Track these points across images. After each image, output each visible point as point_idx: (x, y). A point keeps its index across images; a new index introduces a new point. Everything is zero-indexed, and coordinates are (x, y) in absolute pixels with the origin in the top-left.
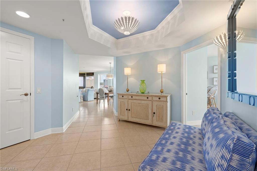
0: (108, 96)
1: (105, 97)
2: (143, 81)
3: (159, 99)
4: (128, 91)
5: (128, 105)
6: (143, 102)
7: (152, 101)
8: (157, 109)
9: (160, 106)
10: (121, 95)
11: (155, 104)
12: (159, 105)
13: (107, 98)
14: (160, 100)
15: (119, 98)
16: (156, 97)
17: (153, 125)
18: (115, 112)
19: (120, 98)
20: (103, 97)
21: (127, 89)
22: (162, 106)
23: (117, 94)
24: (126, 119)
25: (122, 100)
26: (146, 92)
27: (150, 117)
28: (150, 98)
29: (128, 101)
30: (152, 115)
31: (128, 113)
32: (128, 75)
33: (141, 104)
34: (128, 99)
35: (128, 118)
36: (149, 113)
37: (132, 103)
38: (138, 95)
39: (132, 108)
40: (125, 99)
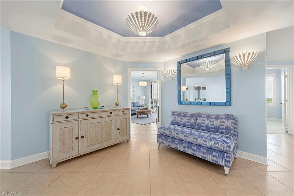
3: (123, 112)
4: (64, 108)
5: (80, 130)
6: (105, 119)
7: (116, 116)
8: (121, 123)
10: (61, 115)
11: (119, 118)
12: (123, 118)
15: (55, 122)
16: (120, 111)
17: (117, 143)
19: (58, 122)
23: (51, 115)
24: (74, 154)
25: (65, 125)
28: (114, 113)
29: (80, 123)
30: (116, 132)
31: (79, 143)
32: (63, 80)
33: (102, 123)
34: (79, 120)
35: (79, 151)
36: (113, 131)
37: (88, 125)
38: (102, 110)
39: (87, 132)
40: (72, 122)
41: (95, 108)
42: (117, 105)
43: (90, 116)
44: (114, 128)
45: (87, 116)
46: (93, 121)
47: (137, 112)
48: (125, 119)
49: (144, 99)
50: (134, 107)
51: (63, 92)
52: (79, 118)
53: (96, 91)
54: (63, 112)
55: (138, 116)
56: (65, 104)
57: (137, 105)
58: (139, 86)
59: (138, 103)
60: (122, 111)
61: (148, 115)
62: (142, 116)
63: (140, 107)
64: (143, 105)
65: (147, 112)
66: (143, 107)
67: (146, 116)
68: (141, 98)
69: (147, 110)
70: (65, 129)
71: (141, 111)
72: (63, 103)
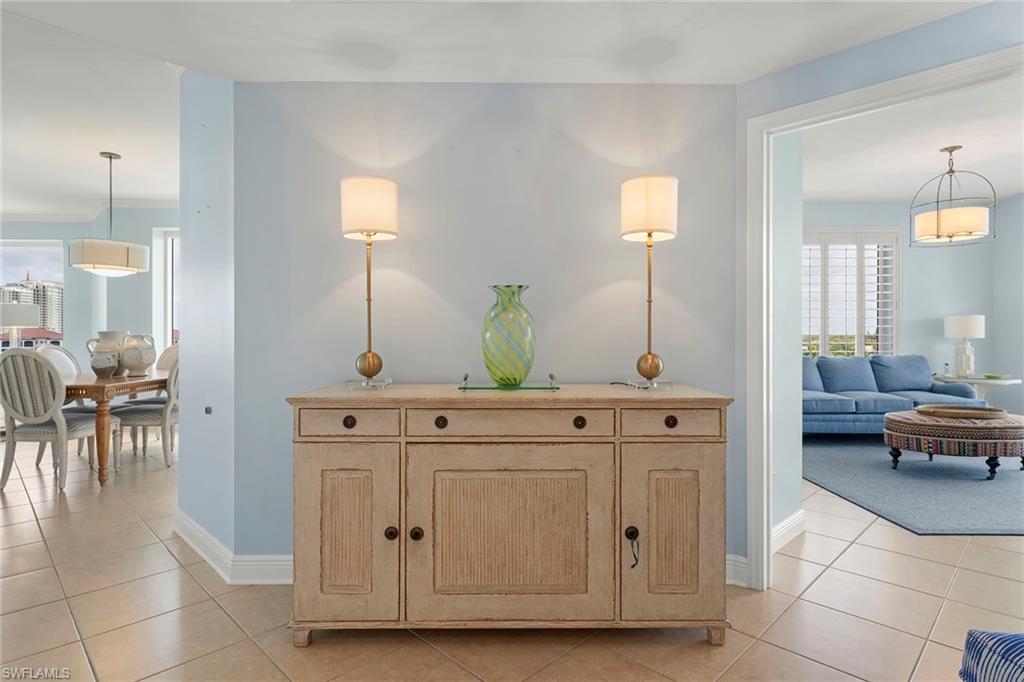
0: (97, 414)
1: (70, 423)
2: (509, 296)
3: (671, 422)
4: (370, 372)
5: (404, 492)
6: (540, 457)
7: (616, 445)
8: (654, 496)
9: (672, 476)
10: (324, 407)
11: (638, 463)
12: (671, 466)
13: (89, 430)
14: (672, 431)
15: (303, 438)
16: (646, 412)
17: (623, 625)
18: (228, 555)
19: (316, 440)
20: (45, 418)
21: (364, 356)
22: (690, 474)
23: (291, 401)
24: (380, 610)
25: (341, 457)
26: (538, 374)
27: (600, 566)
28: (598, 424)
29: (407, 457)
30: (616, 551)
31: (402, 560)
32: (369, 241)
33: (524, 475)
34: (403, 440)
35: (402, 604)
36: (591, 535)
37: (444, 475)
38: (503, 402)
39: (438, 514)
40: (369, 447)
41: (509, 385)
42: (650, 374)
43: (458, 425)
44: (599, 520)
45: (441, 422)
46: (471, 456)
47: (893, 425)
48: (685, 475)
49: (982, 335)
50: (882, 389)
51: (369, 300)
52: (403, 433)
53: (520, 287)
54: (364, 395)
55: (896, 453)
56: (376, 356)
57: (909, 377)
58: (912, 242)
59: (917, 362)
60: (662, 417)
61: (993, 463)
62: (939, 459)
63: (932, 390)
64: (961, 382)
65: (988, 433)
66: (966, 394)
67: (980, 463)
68: (951, 329)
69: (980, 424)
70: (344, 475)
71: (929, 421)
72: (370, 352)
